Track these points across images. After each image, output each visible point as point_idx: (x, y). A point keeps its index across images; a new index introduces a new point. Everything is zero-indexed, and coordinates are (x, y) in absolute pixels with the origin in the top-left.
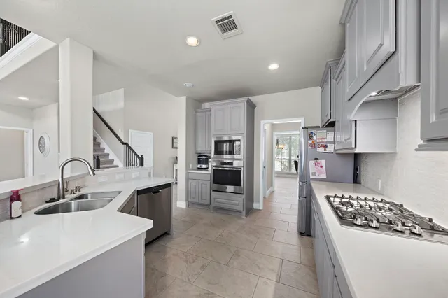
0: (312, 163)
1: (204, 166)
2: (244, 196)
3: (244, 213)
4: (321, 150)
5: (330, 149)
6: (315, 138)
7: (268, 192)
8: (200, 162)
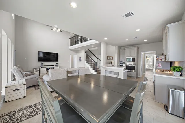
0: (157, 64)
1: (122, 65)
2: (136, 73)
3: (136, 77)
4: (160, 61)
5: (163, 60)
6: (158, 58)
7: (143, 74)
8: (120, 64)
